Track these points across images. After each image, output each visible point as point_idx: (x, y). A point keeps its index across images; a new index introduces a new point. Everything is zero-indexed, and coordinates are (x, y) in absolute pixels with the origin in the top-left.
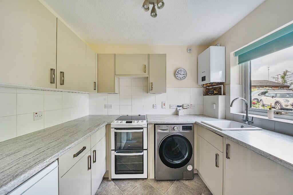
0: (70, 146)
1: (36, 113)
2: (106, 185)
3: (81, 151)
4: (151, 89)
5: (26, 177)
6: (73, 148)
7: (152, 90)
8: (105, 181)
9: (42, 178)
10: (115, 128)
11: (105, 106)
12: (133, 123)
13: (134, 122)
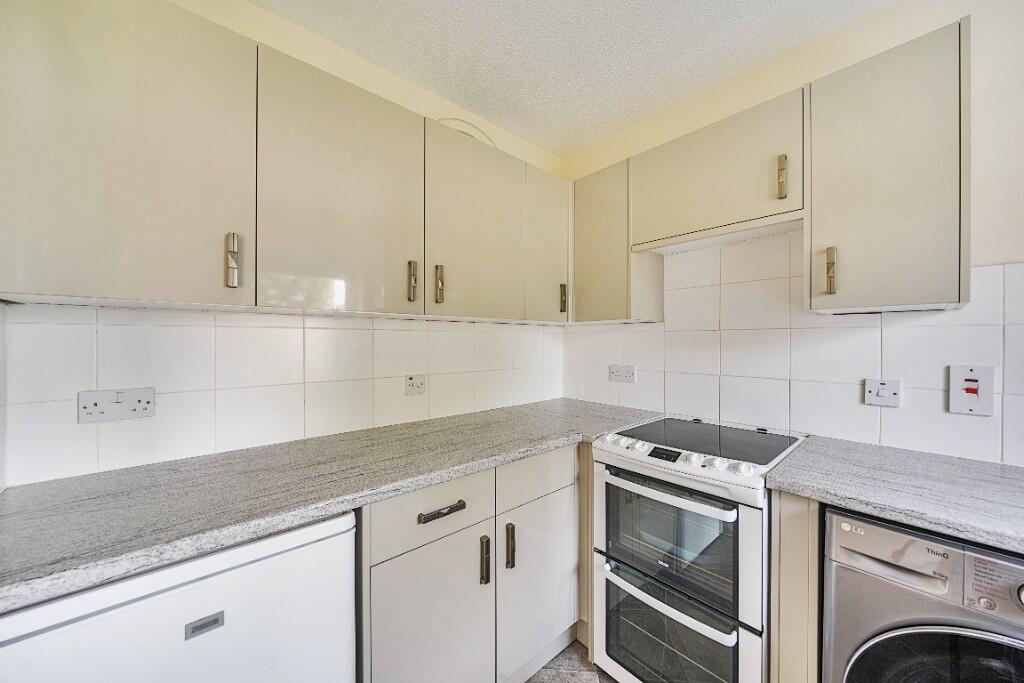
0: (397, 484)
1: (411, 379)
2: (573, 675)
3: (445, 511)
4: (824, 288)
5: (261, 528)
6: (407, 492)
7: (831, 291)
8: (575, 656)
9: (303, 546)
10: (608, 467)
11: (613, 373)
12: (679, 465)
13: (687, 459)
